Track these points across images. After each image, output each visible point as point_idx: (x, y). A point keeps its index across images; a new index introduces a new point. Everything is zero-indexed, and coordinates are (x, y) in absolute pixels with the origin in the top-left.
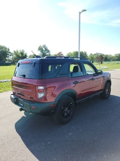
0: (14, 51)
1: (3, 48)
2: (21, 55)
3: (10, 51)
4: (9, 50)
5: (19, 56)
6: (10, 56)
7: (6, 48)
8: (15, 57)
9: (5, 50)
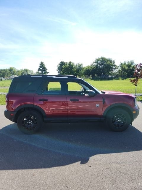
0: (121, 63)
1: (107, 61)
2: (127, 68)
3: (115, 64)
4: (114, 62)
5: (124, 69)
6: (115, 69)
7: (111, 61)
8: (120, 71)
9: (110, 64)
